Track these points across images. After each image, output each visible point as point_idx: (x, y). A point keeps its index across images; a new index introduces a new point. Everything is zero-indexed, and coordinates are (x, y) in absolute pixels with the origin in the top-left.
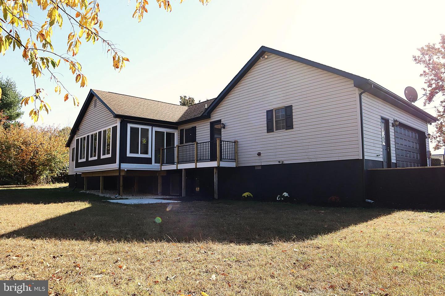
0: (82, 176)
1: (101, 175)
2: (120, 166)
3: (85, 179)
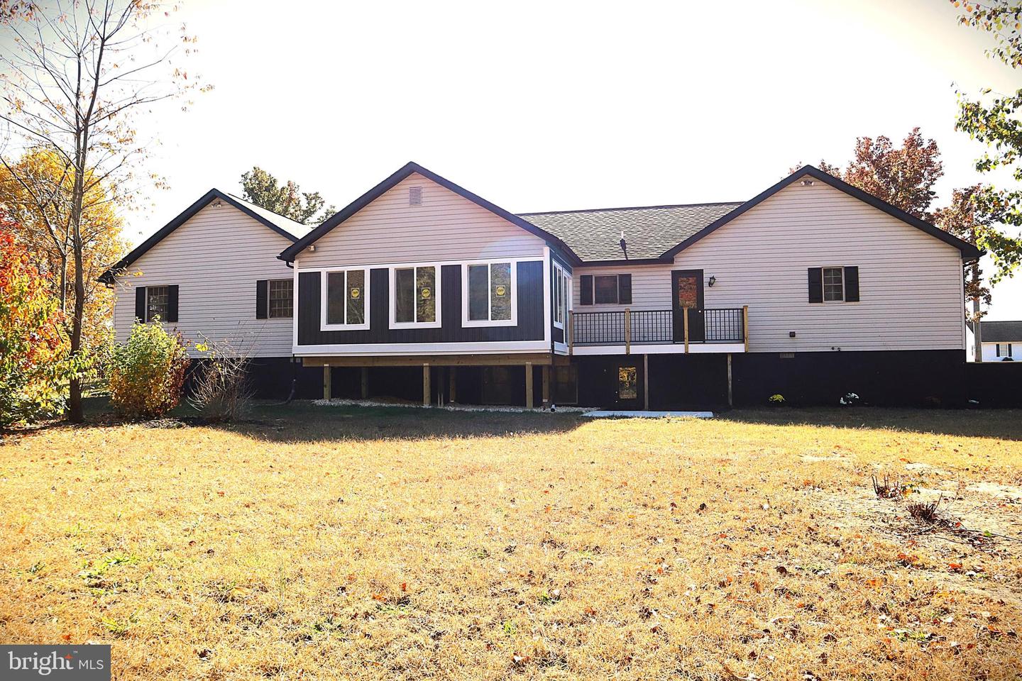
0: (304, 366)
1: (427, 364)
2: (553, 347)
3: (327, 373)
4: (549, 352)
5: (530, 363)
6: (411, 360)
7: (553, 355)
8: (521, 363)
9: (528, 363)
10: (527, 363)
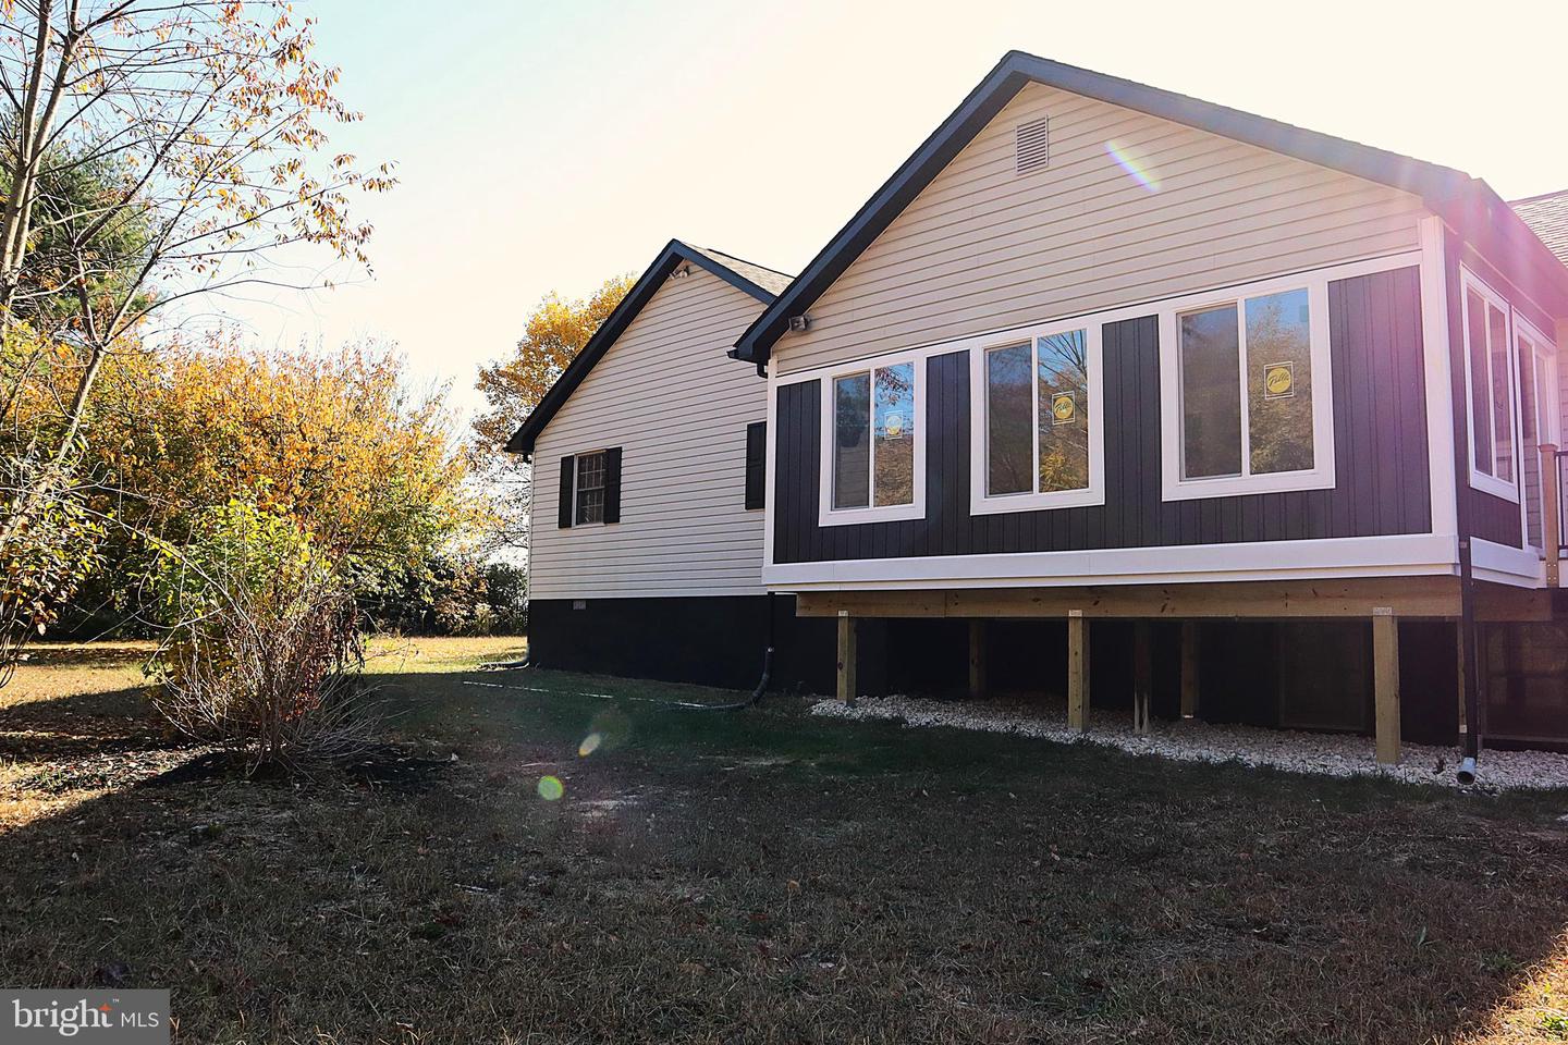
1: (1078, 613)
2: (1465, 554)
3: (843, 632)
4: (1449, 571)
5: (1388, 611)
6: (1036, 600)
7: (1464, 581)
8: (1357, 609)
9: (1383, 613)
10: (1378, 611)
